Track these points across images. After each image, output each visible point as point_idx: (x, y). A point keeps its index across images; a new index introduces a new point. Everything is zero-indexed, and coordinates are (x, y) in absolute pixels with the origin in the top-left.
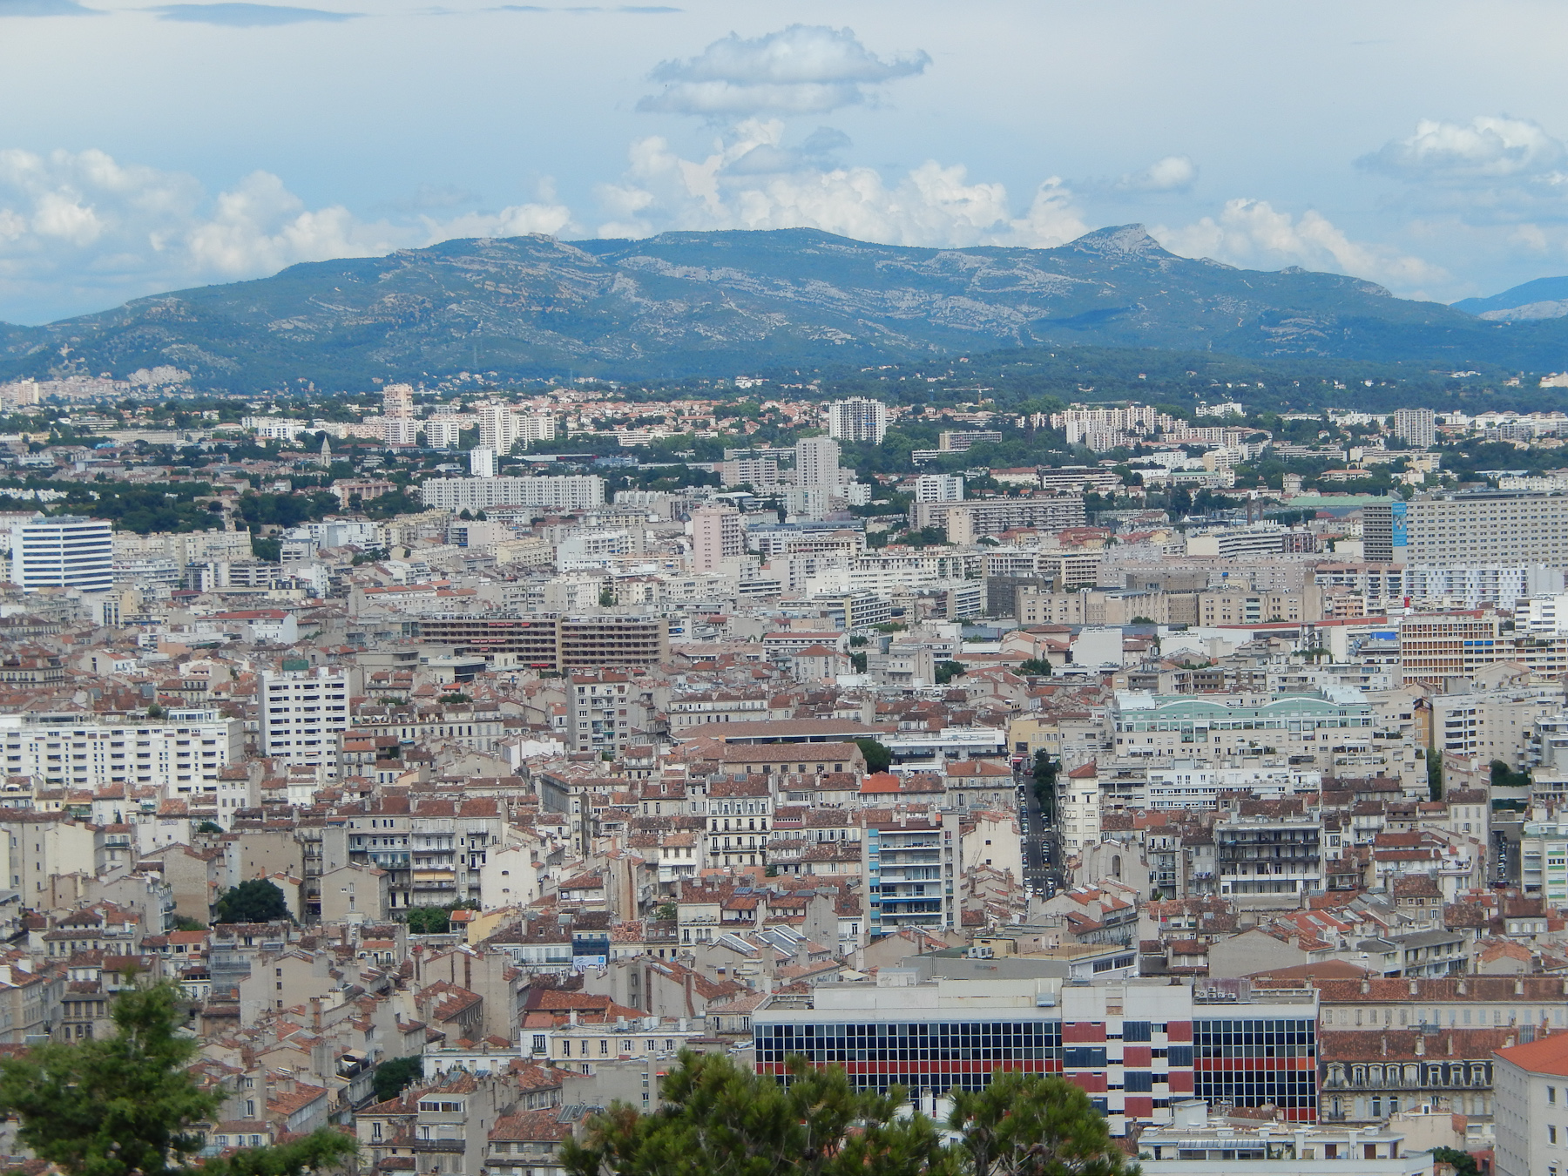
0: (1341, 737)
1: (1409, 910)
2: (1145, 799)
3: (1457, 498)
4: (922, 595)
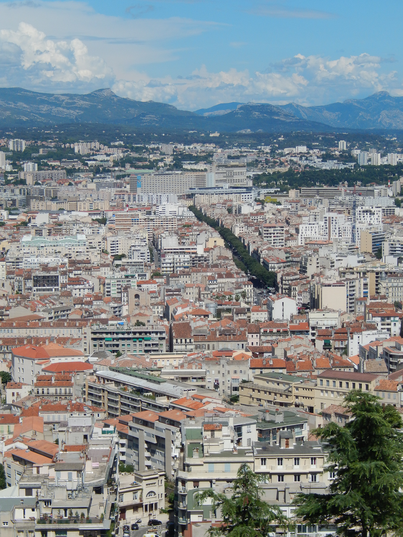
0: (78, 249)
1: (63, 300)
2: (22, 266)
3: (155, 175)
4: (9, 200)
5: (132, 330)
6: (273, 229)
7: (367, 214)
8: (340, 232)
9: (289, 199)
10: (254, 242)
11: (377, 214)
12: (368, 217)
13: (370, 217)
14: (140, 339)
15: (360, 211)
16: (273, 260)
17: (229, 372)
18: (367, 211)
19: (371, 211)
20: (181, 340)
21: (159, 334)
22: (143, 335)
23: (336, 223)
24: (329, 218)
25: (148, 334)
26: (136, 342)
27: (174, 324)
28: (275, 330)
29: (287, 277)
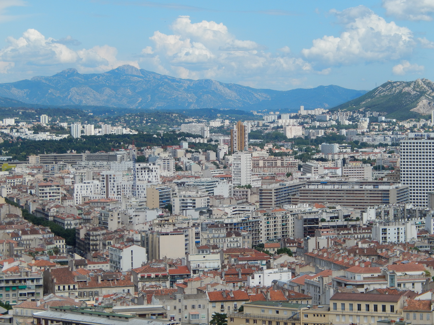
5: (5, 278)
6: (48, 188)
7: (145, 171)
8: (119, 190)
9: (30, 165)
10: (35, 201)
11: (155, 171)
12: (146, 174)
13: (148, 174)
14: (14, 288)
15: (138, 169)
16: (68, 217)
17: (186, 307)
18: (145, 168)
19: (149, 168)
20: (64, 287)
21: (35, 281)
22: (17, 284)
23: (114, 181)
24: (107, 176)
25: (23, 283)
26: (8, 291)
27: (52, 270)
28: (153, 275)
29: (94, 233)
